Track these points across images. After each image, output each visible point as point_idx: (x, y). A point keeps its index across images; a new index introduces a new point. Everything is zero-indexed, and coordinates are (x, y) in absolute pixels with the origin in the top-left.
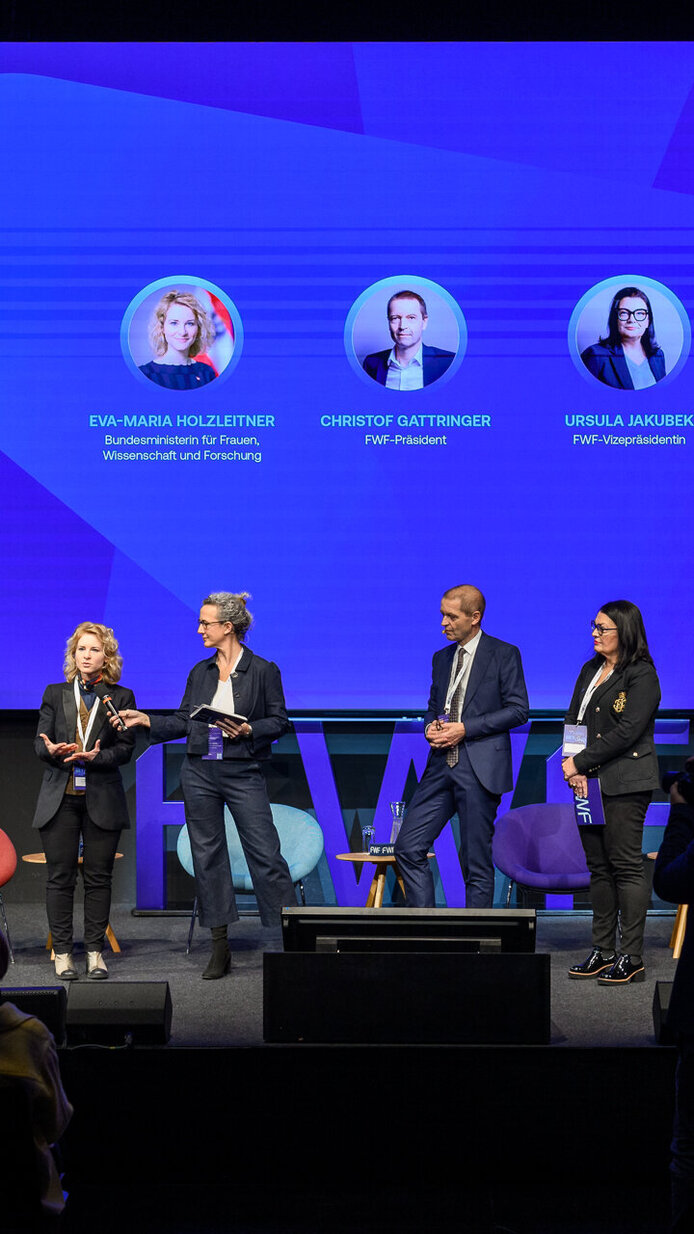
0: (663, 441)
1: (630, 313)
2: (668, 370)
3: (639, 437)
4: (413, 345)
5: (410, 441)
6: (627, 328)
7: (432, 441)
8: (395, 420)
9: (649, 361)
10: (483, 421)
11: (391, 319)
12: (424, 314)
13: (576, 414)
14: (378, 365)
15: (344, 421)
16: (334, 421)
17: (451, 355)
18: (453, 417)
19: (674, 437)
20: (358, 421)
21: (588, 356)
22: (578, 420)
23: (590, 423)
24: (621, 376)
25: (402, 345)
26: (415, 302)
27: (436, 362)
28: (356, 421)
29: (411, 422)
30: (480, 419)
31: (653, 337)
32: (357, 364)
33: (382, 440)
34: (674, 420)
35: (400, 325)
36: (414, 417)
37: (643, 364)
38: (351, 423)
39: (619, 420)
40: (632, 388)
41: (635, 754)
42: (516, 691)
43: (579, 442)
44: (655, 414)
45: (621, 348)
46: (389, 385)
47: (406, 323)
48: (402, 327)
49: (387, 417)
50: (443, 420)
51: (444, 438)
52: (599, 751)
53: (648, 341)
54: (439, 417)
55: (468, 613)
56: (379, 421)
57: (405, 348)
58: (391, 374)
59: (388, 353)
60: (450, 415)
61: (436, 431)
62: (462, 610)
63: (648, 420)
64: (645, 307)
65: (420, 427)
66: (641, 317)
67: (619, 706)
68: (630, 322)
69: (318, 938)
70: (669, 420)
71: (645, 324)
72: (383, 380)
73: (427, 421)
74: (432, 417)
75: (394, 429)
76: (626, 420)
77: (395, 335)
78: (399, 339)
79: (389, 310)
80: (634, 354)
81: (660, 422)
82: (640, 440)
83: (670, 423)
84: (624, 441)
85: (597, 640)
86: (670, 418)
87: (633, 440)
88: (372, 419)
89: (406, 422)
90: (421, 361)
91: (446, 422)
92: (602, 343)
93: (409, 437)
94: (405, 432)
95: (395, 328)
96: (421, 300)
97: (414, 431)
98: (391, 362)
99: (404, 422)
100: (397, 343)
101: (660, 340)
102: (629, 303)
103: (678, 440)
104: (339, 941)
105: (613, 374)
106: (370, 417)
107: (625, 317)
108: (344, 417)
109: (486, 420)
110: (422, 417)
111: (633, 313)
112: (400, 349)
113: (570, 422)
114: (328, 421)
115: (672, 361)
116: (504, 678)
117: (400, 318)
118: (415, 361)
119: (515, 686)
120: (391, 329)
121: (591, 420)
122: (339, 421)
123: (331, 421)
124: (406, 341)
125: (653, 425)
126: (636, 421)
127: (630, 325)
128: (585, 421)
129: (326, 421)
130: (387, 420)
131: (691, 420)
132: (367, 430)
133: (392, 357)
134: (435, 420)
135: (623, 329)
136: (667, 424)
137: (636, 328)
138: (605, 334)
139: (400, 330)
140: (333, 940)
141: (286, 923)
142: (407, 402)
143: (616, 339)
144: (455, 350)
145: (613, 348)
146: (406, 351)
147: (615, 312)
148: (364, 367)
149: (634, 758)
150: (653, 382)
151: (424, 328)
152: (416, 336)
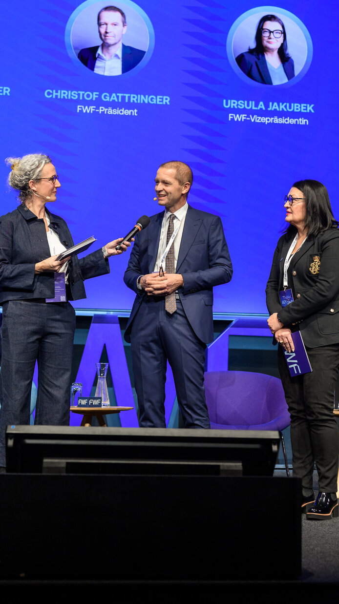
0: (292, 121)
1: (270, 32)
2: (297, 72)
3: (276, 118)
4: (115, 44)
5: (111, 111)
6: (269, 42)
7: (127, 112)
8: (100, 96)
9: (283, 66)
10: (164, 101)
11: (100, 25)
12: (124, 23)
13: (231, 99)
14: (89, 56)
15: (63, 94)
16: (55, 94)
17: (142, 53)
18: (142, 96)
19: (300, 120)
20: (73, 95)
21: (240, 59)
22: (232, 104)
23: (241, 106)
24: (263, 75)
25: (107, 43)
26: (118, 14)
27: (131, 57)
28: (71, 95)
29: (112, 99)
30: (162, 99)
31: (286, 49)
32: (73, 55)
33: (90, 109)
34: (300, 108)
35: (106, 29)
36: (114, 95)
37: (279, 67)
38: (68, 96)
39: (261, 105)
40: (270, 83)
41: (332, 310)
42: (224, 254)
43: (233, 119)
44: (287, 102)
45: (263, 56)
46: (97, 71)
47: (110, 28)
48: (108, 31)
49: (95, 93)
50: (134, 98)
51: (136, 111)
52: (301, 307)
53: (282, 53)
54: (132, 95)
55: (181, 182)
56: (88, 96)
57: (109, 46)
58: (98, 63)
59: (96, 48)
60: (141, 95)
61: (130, 106)
62: (176, 178)
63: (282, 107)
64: (281, 29)
65: (118, 102)
66: (278, 35)
67: (315, 268)
68: (270, 38)
69: (45, 460)
70: (297, 107)
71: (281, 40)
72: (92, 67)
73: (123, 98)
74: (127, 95)
75: (98, 103)
76: (267, 106)
77: (103, 36)
78: (105, 39)
79: (99, 19)
80: (273, 61)
81: (290, 108)
82: (277, 120)
83: (297, 109)
84: (265, 120)
85: (289, 210)
86: (297, 106)
87: (271, 120)
88: (83, 94)
89: (108, 98)
90: (120, 55)
91: (137, 100)
92: (251, 51)
93: (110, 109)
94: (107, 105)
95: (103, 31)
96: (122, 14)
97: (114, 105)
98: (99, 55)
99: (106, 97)
100: (104, 42)
101: (291, 51)
102: (269, 25)
103: (303, 121)
104: (67, 463)
105: (258, 74)
106: (81, 93)
107: (266, 34)
108: (63, 91)
109: (166, 100)
110: (120, 95)
111: (273, 32)
112: (105, 46)
113: (227, 104)
114: (50, 94)
115: (299, 67)
116: (212, 242)
117: (106, 24)
118: (116, 56)
119: (222, 250)
120: (100, 32)
121: (242, 104)
122: (59, 94)
123: (52, 94)
124: (110, 40)
125: (285, 110)
126: (273, 106)
127: (270, 40)
128: (238, 105)
129: (49, 94)
130: (94, 96)
131: (313, 108)
132: (78, 102)
133: (99, 51)
134: (129, 98)
135: (265, 43)
136: (295, 110)
137: (275, 43)
138: (253, 45)
139: (106, 33)
140: (62, 462)
141: (11, 443)
142: (109, 83)
143: (260, 49)
144: (146, 50)
145: (258, 55)
146: (110, 48)
147: (260, 30)
148: (78, 57)
149: (332, 314)
150: (286, 80)
151: (124, 33)
152: (117, 39)
